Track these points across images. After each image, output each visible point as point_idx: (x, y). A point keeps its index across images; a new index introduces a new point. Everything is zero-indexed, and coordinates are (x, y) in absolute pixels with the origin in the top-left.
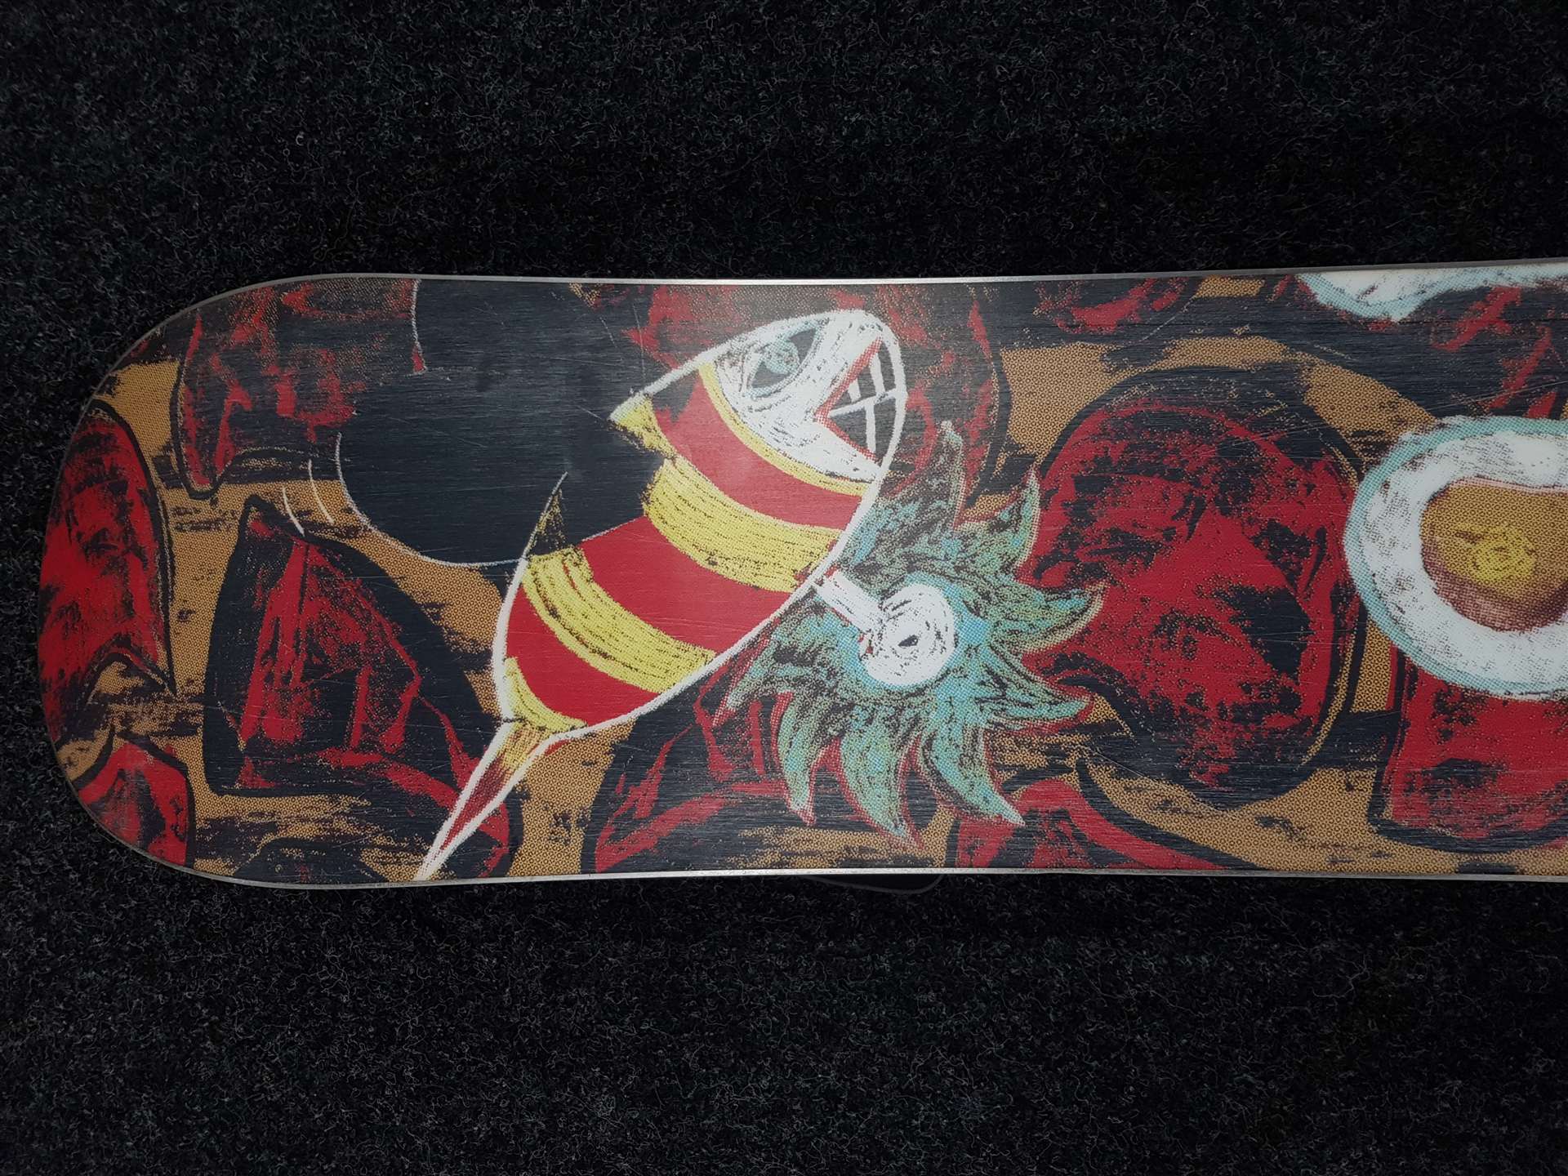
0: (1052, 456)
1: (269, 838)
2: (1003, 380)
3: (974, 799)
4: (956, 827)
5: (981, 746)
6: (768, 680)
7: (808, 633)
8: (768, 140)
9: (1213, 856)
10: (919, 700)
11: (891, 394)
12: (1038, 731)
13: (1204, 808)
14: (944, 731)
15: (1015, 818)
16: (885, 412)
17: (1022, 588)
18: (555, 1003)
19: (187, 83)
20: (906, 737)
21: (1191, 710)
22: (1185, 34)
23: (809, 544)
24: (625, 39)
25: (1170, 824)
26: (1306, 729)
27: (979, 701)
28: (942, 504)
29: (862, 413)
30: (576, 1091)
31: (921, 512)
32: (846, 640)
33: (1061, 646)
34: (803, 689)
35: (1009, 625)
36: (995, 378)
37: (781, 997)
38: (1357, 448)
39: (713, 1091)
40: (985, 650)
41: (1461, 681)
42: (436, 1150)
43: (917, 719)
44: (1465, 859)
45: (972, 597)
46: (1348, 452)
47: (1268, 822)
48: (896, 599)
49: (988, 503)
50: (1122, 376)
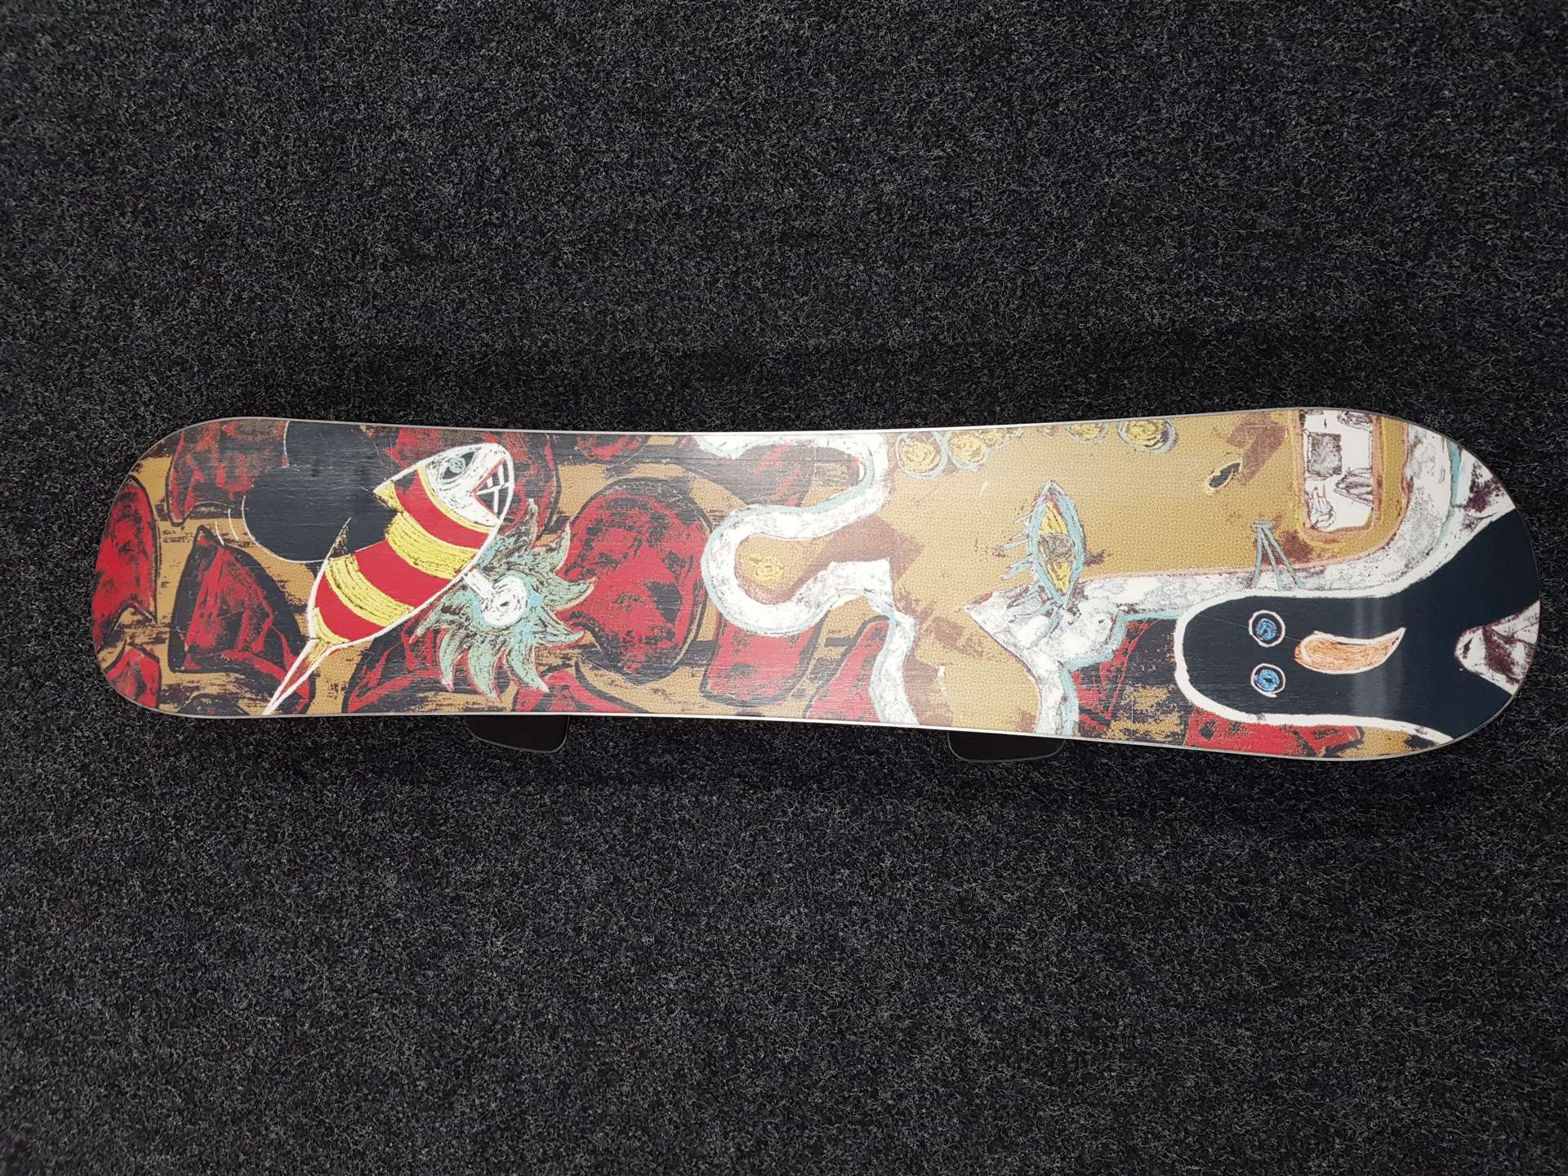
0: (577, 518)
1: (195, 693)
2: (558, 481)
3: (526, 680)
4: (517, 693)
5: (533, 655)
6: (438, 621)
7: (458, 599)
8: (499, 347)
9: (631, 708)
10: (505, 632)
11: (507, 485)
12: (560, 648)
13: (630, 685)
14: (516, 647)
15: (545, 689)
16: (503, 493)
17: (559, 580)
18: (367, 820)
19: (195, 303)
20: (499, 650)
21: (628, 639)
22: (712, 300)
23: (463, 557)
24: (427, 289)
25: (612, 692)
26: (676, 648)
27: (534, 633)
28: (525, 538)
29: (492, 494)
30: (376, 871)
31: (516, 541)
32: (476, 603)
33: (574, 607)
34: (454, 626)
35: (551, 597)
36: (555, 479)
37: (490, 818)
38: (711, 518)
39: (451, 872)
40: (539, 608)
41: (745, 628)
42: (297, 906)
43: (505, 641)
44: (740, 709)
45: (536, 583)
46: (708, 521)
47: (656, 691)
48: (500, 584)
49: (546, 538)
50: (611, 481)
